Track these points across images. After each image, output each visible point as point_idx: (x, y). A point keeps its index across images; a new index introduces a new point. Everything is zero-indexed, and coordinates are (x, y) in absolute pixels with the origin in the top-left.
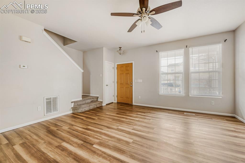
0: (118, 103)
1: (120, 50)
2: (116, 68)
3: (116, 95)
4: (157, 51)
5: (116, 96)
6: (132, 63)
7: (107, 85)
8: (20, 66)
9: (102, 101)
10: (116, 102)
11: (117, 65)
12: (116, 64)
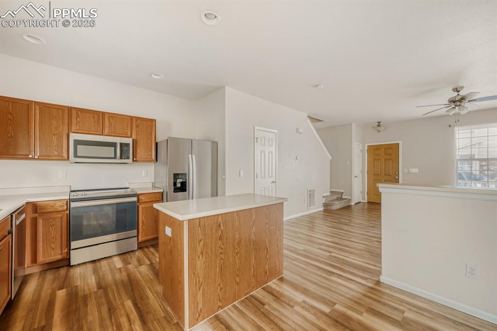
0: (369, 202)
1: (378, 126)
2: (366, 152)
3: (366, 191)
4: (450, 126)
5: (366, 193)
6: (398, 144)
7: (355, 177)
8: (297, 157)
9: (349, 198)
10: (366, 201)
11: (368, 146)
12: (366, 145)
